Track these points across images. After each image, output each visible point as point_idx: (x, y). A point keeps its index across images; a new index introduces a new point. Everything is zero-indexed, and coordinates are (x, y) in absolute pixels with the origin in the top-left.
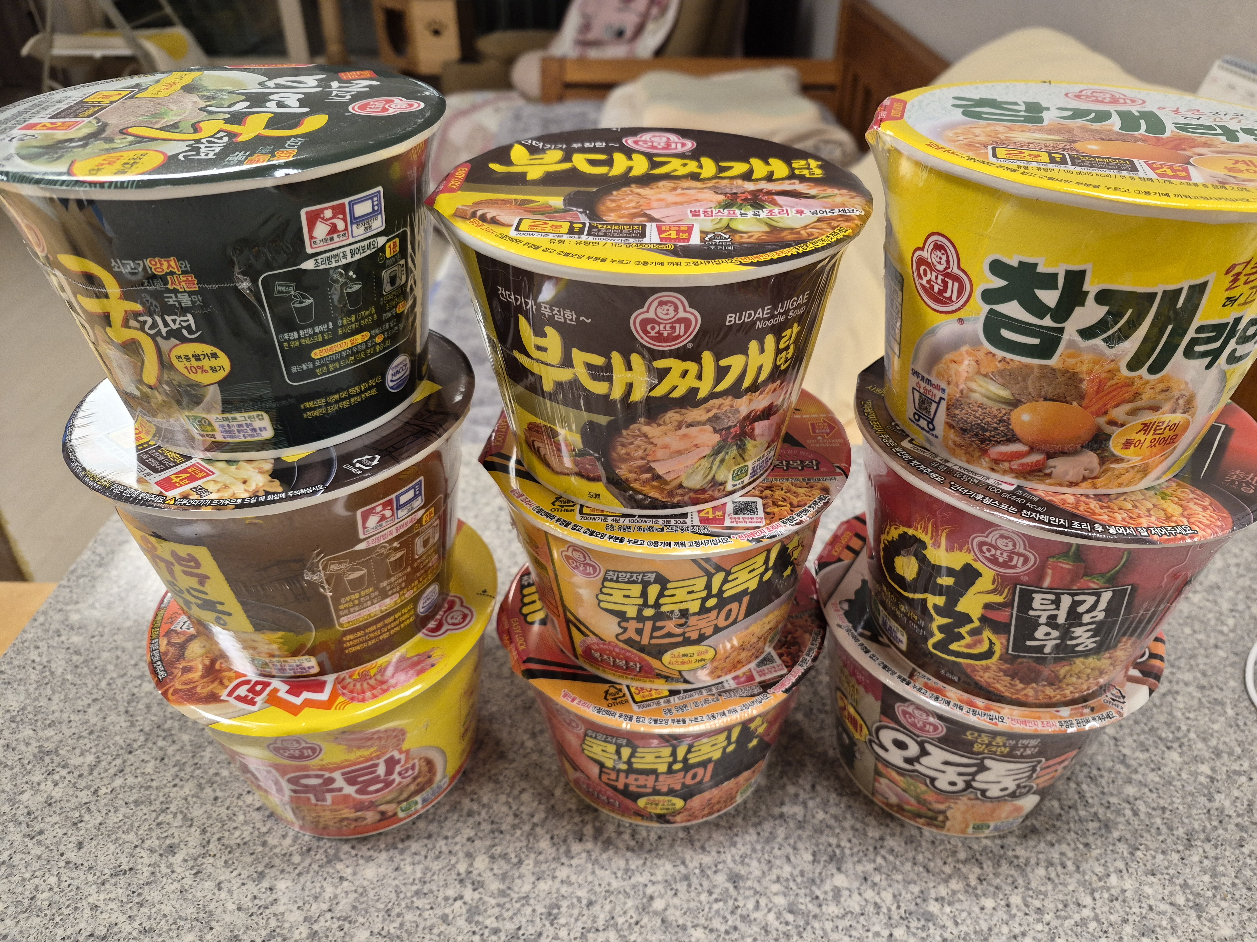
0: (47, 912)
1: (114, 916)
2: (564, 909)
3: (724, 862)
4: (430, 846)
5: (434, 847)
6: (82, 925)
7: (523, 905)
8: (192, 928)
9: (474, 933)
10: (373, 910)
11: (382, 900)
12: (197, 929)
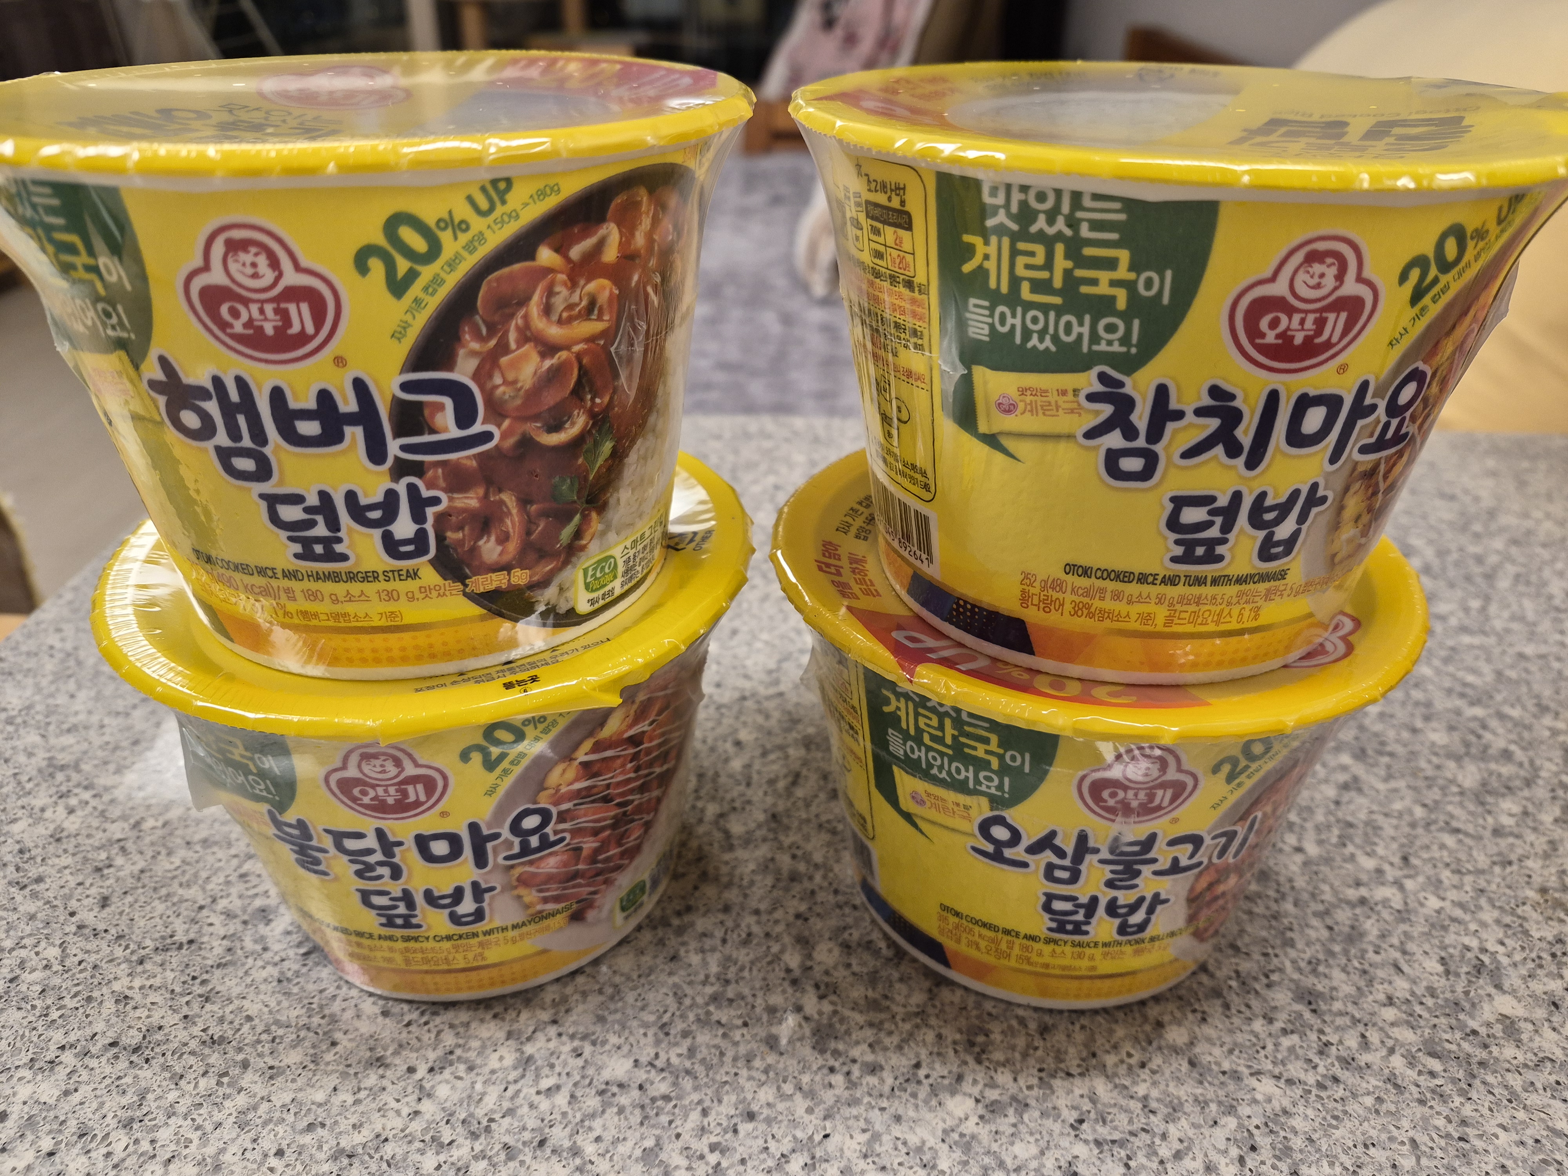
0: (38, 1003)
1: (157, 1015)
2: (996, 1037)
3: (1281, 970)
4: (730, 924)
5: (738, 926)
6: (99, 1027)
7: (917, 1026)
8: (299, 1041)
9: (832, 1070)
10: (635, 1023)
11: (652, 1008)
12: (307, 1044)
